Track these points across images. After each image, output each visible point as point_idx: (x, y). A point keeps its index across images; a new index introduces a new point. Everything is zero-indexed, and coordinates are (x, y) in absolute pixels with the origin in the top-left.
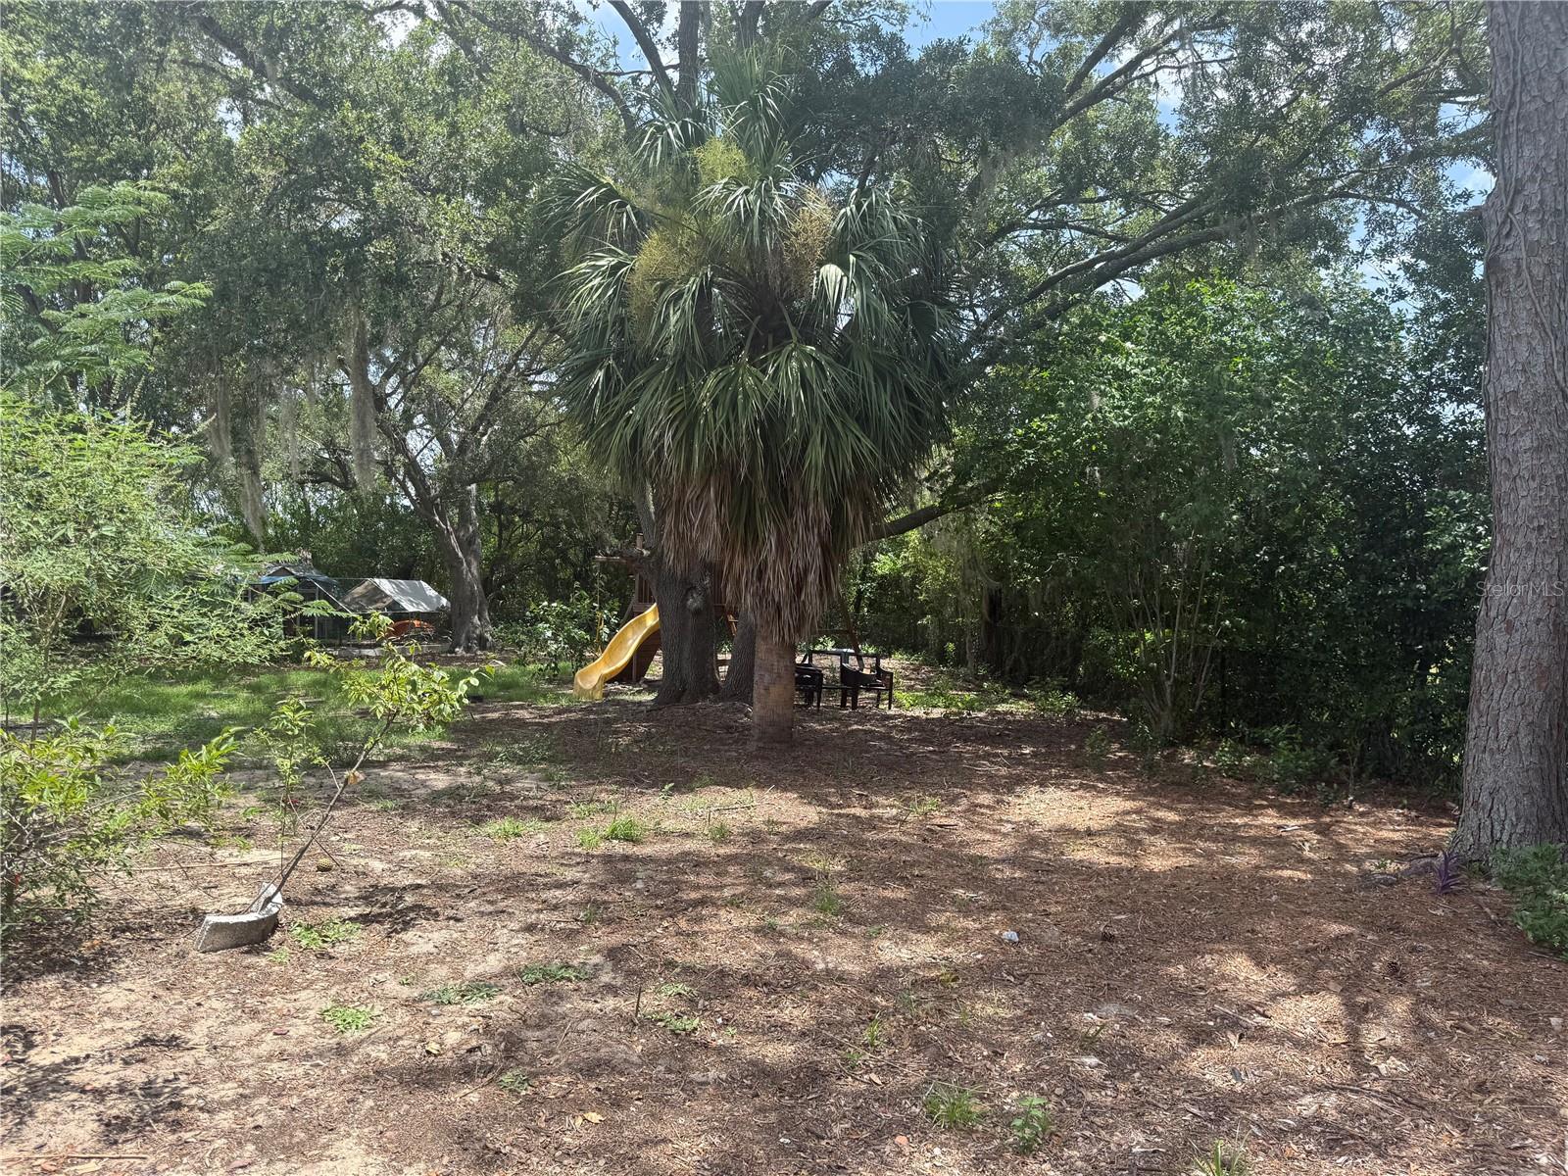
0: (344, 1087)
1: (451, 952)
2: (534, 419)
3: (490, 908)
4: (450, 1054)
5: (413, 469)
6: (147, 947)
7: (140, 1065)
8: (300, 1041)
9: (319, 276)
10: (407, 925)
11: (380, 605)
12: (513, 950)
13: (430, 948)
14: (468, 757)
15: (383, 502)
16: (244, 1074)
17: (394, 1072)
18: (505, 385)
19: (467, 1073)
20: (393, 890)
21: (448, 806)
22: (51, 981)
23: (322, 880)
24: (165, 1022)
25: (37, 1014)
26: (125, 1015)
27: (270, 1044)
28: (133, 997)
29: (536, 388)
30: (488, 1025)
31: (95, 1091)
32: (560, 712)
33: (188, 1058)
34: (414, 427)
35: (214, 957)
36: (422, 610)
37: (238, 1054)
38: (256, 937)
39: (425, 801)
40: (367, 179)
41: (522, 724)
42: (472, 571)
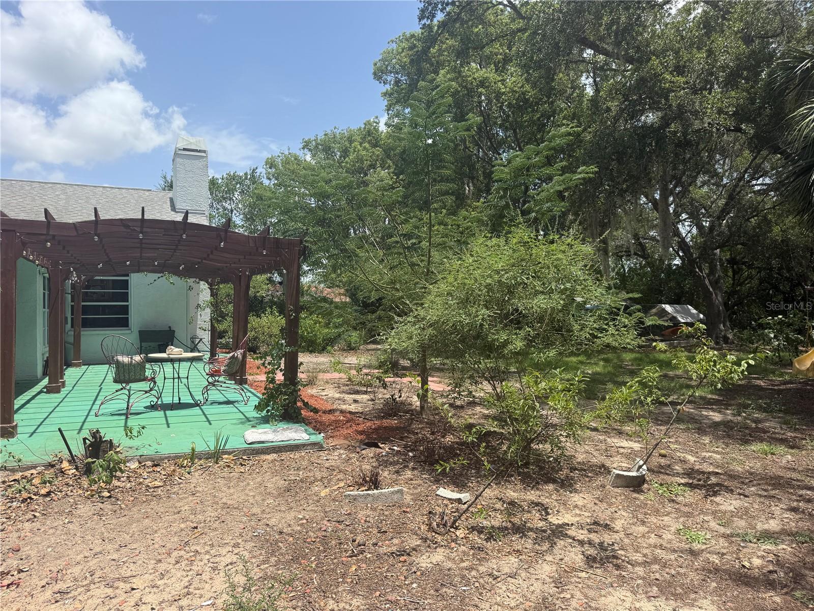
0: (698, 572)
1: (744, 513)
2: (757, 207)
3: (766, 494)
4: (757, 570)
5: (682, 244)
6: (587, 479)
7: (596, 534)
8: (670, 542)
9: (642, 151)
10: (715, 494)
11: (665, 318)
12: (785, 520)
13: (732, 508)
14: (731, 405)
15: (664, 263)
16: (645, 551)
17: (725, 571)
18: (738, 189)
19: (771, 585)
20: (703, 473)
21: (725, 431)
22: (551, 487)
23: (663, 461)
24: (603, 517)
25: (547, 500)
26: (583, 509)
27: (653, 539)
28: (585, 501)
29: (757, 188)
30: (778, 560)
31: (578, 541)
32: (785, 383)
33: (616, 536)
34: (681, 221)
35: (619, 490)
36: (689, 321)
37: (639, 540)
38: (636, 484)
39: (710, 427)
40: (665, 94)
41: (760, 388)
42: (718, 299)
